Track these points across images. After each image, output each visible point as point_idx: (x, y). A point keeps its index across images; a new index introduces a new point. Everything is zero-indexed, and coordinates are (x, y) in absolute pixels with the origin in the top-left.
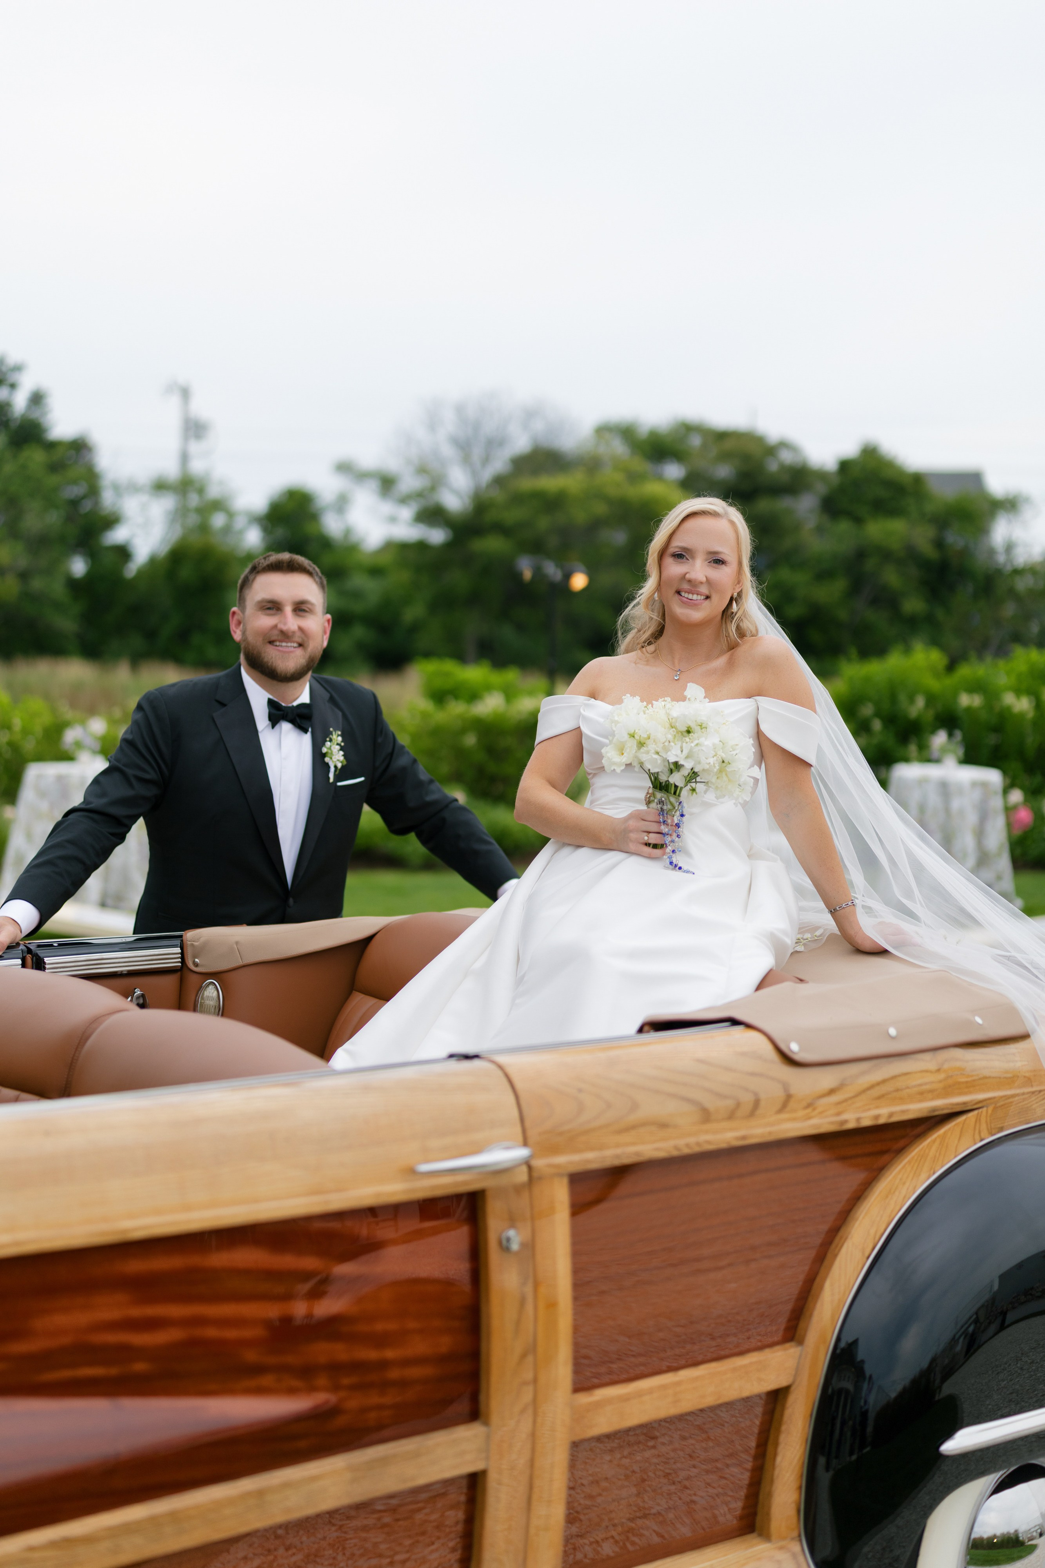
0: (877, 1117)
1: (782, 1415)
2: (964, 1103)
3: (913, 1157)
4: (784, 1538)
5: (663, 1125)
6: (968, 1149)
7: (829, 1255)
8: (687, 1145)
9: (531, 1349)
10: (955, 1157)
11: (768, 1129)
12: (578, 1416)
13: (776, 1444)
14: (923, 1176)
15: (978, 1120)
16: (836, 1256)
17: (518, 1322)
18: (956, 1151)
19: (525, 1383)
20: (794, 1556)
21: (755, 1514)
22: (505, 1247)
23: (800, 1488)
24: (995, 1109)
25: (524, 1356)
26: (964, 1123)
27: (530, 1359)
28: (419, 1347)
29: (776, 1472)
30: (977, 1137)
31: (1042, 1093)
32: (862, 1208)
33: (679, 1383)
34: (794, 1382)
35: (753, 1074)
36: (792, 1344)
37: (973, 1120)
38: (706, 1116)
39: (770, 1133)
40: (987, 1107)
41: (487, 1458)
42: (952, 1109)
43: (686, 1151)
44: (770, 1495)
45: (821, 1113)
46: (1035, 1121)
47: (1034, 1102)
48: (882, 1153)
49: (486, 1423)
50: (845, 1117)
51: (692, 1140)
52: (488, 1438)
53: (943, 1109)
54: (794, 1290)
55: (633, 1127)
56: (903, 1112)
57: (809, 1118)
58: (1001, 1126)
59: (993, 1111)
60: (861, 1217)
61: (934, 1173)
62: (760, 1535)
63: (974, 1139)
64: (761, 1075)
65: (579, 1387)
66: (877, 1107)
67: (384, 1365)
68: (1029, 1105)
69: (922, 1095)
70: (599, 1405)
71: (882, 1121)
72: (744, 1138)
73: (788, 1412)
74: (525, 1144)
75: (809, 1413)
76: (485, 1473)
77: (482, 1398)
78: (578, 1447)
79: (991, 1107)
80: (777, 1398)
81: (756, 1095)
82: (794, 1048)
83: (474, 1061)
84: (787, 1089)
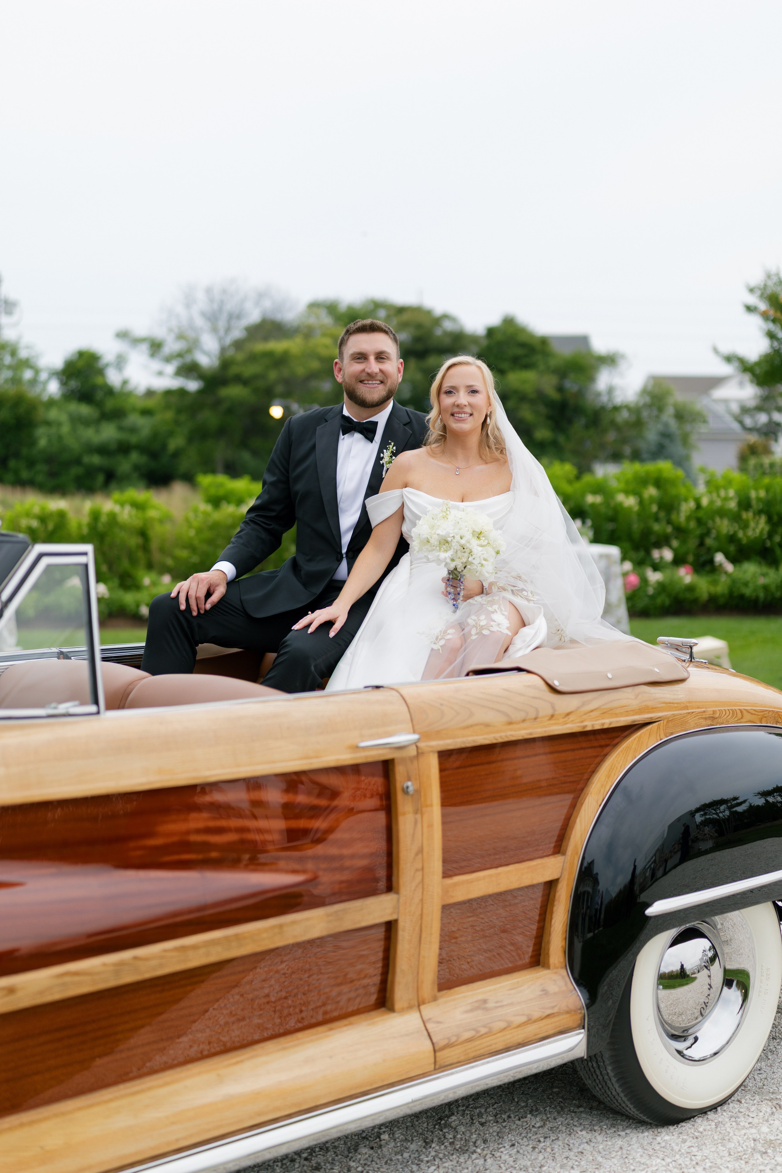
0: (603, 724)
1: (554, 896)
2: (652, 718)
3: (623, 748)
4: (557, 968)
5: (487, 725)
6: (653, 744)
7: (578, 804)
8: (501, 737)
9: (421, 851)
10: (647, 749)
11: (544, 729)
12: (446, 891)
13: (552, 913)
14: (629, 758)
15: (659, 727)
16: (582, 804)
17: (413, 836)
18: (647, 745)
19: (417, 870)
20: (563, 977)
21: (540, 955)
22: (405, 791)
23: (566, 938)
24: (668, 721)
25: (417, 854)
26: (651, 730)
27: (420, 856)
28: (360, 848)
29: (552, 929)
30: (659, 738)
31: (694, 714)
32: (595, 778)
33: (499, 874)
34: (561, 876)
35: (534, 698)
36: (559, 855)
37: (656, 728)
38: (510, 721)
39: (545, 731)
40: (664, 720)
41: (398, 913)
42: (644, 721)
44: (549, 942)
45: (573, 721)
46: (690, 730)
47: (690, 719)
48: (605, 746)
49: (397, 892)
50: (585, 723)
51: (503, 734)
52: (398, 900)
53: (639, 721)
54: (559, 825)
55: (471, 726)
56: (617, 722)
57: (566, 724)
58: (671, 731)
59: (666, 723)
60: (595, 782)
61: (635, 758)
62: (543, 966)
63: (657, 739)
64: (539, 698)
65: (446, 875)
66: (603, 719)
67: (341, 857)
68: (687, 720)
69: (627, 713)
70: (456, 884)
71: (606, 726)
72: (531, 734)
73: (557, 895)
74: (414, 732)
75: (569, 895)
76: (396, 921)
77: (394, 879)
78: (446, 908)
79: (665, 721)
80: (551, 885)
81: (537, 710)
82: (556, 683)
83: (381, 689)
84: (553, 707)
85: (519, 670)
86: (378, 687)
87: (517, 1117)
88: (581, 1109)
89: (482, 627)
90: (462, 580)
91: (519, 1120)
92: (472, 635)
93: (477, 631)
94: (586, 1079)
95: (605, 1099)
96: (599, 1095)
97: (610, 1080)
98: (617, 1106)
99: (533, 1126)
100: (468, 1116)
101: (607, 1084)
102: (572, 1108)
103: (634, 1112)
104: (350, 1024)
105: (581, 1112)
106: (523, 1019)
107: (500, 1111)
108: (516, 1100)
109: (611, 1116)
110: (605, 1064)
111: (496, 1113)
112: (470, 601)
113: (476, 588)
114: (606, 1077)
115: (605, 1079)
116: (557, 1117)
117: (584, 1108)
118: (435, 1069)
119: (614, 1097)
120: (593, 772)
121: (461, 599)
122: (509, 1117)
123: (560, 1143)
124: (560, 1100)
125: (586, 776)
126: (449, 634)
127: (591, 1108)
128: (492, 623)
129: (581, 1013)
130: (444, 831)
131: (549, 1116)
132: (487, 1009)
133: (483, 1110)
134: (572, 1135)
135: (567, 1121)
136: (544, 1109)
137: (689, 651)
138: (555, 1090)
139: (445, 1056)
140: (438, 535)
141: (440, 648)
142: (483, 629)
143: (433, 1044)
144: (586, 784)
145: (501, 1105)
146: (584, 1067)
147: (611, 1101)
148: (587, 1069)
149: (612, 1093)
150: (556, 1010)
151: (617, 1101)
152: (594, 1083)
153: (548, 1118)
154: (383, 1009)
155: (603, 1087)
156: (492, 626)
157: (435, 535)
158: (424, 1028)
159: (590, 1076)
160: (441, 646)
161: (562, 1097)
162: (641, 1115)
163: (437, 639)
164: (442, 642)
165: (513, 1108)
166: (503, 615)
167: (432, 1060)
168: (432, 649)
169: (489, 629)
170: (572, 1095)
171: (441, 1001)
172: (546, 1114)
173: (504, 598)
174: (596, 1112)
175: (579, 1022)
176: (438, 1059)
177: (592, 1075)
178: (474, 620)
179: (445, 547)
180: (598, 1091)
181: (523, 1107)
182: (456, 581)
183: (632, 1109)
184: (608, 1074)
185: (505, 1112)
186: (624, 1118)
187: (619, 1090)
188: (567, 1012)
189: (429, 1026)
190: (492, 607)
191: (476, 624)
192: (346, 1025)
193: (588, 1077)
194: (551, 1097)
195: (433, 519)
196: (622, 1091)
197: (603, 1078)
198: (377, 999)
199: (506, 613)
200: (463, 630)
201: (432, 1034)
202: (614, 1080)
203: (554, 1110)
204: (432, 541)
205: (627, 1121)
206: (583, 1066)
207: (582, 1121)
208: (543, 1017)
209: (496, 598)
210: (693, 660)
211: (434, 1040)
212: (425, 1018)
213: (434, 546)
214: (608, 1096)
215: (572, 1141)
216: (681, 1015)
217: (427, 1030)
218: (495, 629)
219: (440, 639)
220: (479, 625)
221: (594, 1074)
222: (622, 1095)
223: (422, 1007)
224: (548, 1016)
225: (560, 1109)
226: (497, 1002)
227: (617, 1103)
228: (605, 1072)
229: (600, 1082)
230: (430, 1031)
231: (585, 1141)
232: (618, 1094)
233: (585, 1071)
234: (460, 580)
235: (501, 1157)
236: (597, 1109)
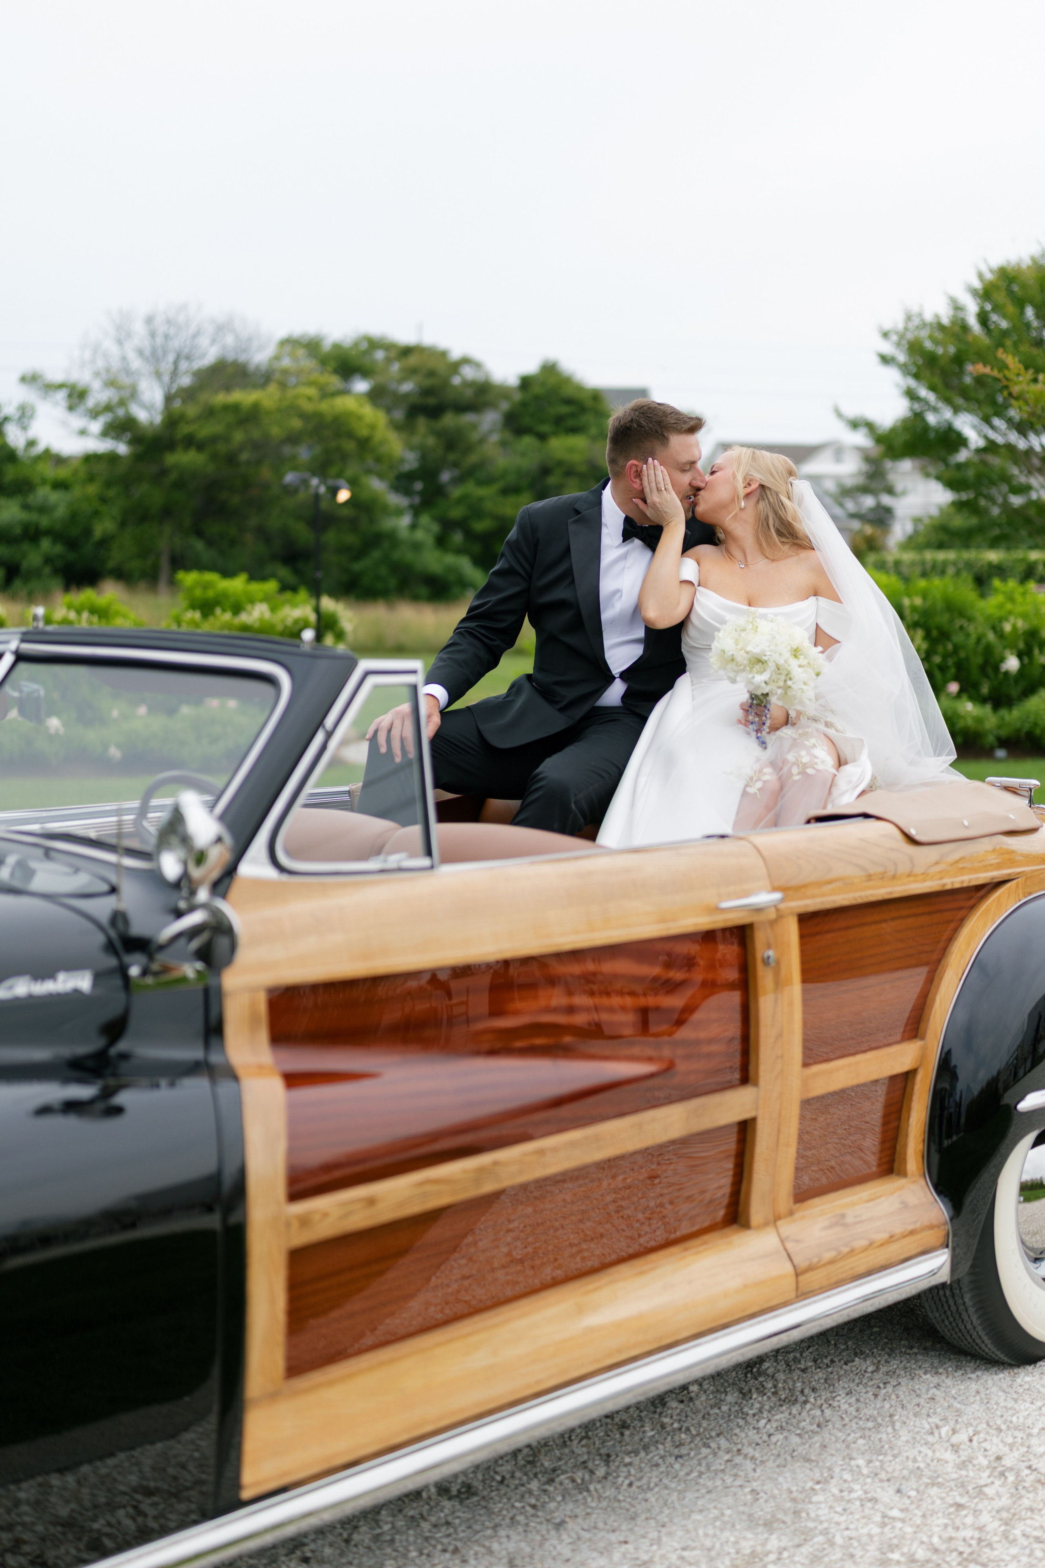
0: (962, 882)
1: (912, 1090)
2: (1010, 874)
3: (983, 911)
4: (915, 1177)
5: (846, 882)
6: (1011, 908)
7: (936, 979)
8: (861, 897)
9: (780, 1035)
10: (1006, 912)
11: (902, 888)
12: (805, 1083)
13: (910, 1110)
14: (990, 922)
15: (1017, 887)
16: (941, 979)
17: (774, 1017)
18: (1007, 907)
19: (777, 1058)
20: (922, 1187)
21: (894, 1160)
22: (766, 961)
23: (924, 1141)
24: (1027, 879)
25: (777, 1038)
26: (1009, 889)
27: (780, 1041)
28: (717, 1031)
29: (909, 1129)
30: (1018, 899)
32: (954, 946)
34: (919, 1066)
35: (892, 850)
36: (917, 1040)
37: (1014, 887)
38: (869, 877)
39: (905, 891)
40: (1022, 877)
41: (757, 1109)
42: (1002, 878)
43: (860, 901)
44: (904, 1146)
45: (931, 878)
48: (961, 908)
49: (756, 1084)
50: (945, 881)
51: (862, 894)
52: (757, 1094)
53: (998, 878)
55: (830, 883)
56: (976, 878)
57: (925, 882)
58: (1031, 891)
59: (1024, 881)
60: (955, 952)
61: (995, 923)
62: (899, 1175)
63: (1016, 901)
64: (896, 850)
65: (806, 1063)
66: (962, 875)
67: (697, 1042)
69: (986, 868)
70: (815, 1075)
71: (965, 885)
72: (891, 893)
73: (914, 1089)
74: (775, 890)
75: (928, 1088)
76: (754, 1120)
77: (751, 1068)
78: (806, 1103)
79: (1024, 878)
80: (908, 1077)
81: (895, 864)
82: (913, 832)
83: (726, 840)
84: (911, 860)
85: (866, 816)
86: (723, 837)
87: (842, 1362)
88: (915, 1350)
89: (805, 766)
90: (768, 706)
91: (846, 1364)
92: (792, 775)
93: (799, 769)
94: (932, 1312)
95: (954, 1335)
96: (946, 1330)
97: (967, 1311)
98: (969, 1343)
99: (865, 1371)
100: (783, 1362)
101: (962, 1316)
102: (903, 1350)
103: (990, 1349)
104: (705, 1243)
105: (916, 1354)
106: (884, 1236)
107: (818, 1355)
108: (833, 1342)
109: (952, 1357)
110: (962, 1291)
111: (814, 1357)
112: (778, 733)
113: (781, 717)
114: (961, 1307)
115: (959, 1310)
116: (889, 1360)
117: (918, 1349)
118: (797, 1297)
119: (968, 1332)
120: (950, 940)
121: (768, 730)
122: (832, 1361)
123: (904, 1388)
124: (886, 1340)
125: (941, 945)
126: (765, 774)
127: (925, 1349)
128: (816, 760)
129: (945, 1229)
130: (804, 1012)
131: (879, 1359)
132: (845, 1225)
133: (798, 1355)
134: (916, 1380)
135: (903, 1364)
136: (870, 1351)
137: (1027, 794)
138: (876, 1329)
139: (812, 1279)
140: (747, 653)
141: (757, 791)
142: (807, 768)
143: (794, 1266)
144: (944, 954)
145: (817, 1349)
146: (933, 1297)
147: (962, 1337)
148: (936, 1299)
149: (965, 1327)
150: (918, 1225)
151: (971, 1336)
152: (943, 1316)
153: (879, 1361)
154: (735, 1227)
155: (955, 1320)
156: (817, 764)
157: (743, 651)
158: (782, 1248)
159: (940, 1307)
160: (759, 790)
161: (886, 1337)
162: (998, 1353)
163: (751, 779)
164: (759, 785)
165: (833, 1351)
166: (823, 749)
167: (794, 1287)
168: (745, 793)
169: (814, 768)
170: (897, 1334)
171: (797, 1215)
172: (875, 1357)
173: (817, 730)
174: (933, 1353)
175: (943, 1240)
176: (800, 1285)
177: (942, 1306)
178: (794, 756)
179: (757, 667)
180: (946, 1326)
181: (843, 1350)
182: (759, 708)
183: (989, 1346)
184: (964, 1303)
185: (826, 1357)
186: (969, 1358)
187: (976, 1322)
188: (931, 1227)
189: (789, 1245)
190: (808, 741)
191: (797, 760)
192: (701, 1245)
193: (935, 1309)
194: (872, 1337)
195: (736, 630)
196: (980, 1324)
197: (957, 1309)
198: (726, 1215)
199: (826, 748)
200: (781, 769)
201: (792, 1255)
202: (971, 1310)
203: (883, 1353)
204: (739, 659)
205: (973, 1361)
206: (931, 1296)
207: (920, 1363)
208: (905, 1234)
209: (810, 730)
210: (1032, 806)
211: (796, 1261)
212: (784, 1235)
213: (740, 665)
214: (960, 1330)
215: (917, 1387)
216: (1035, 1234)
217: (786, 1250)
218: (820, 767)
219: (756, 781)
220: (801, 763)
221: (945, 1305)
222: (979, 1328)
223: (779, 1223)
224: (912, 1233)
225: (889, 1351)
226: (856, 1217)
227: (969, 1340)
228: (961, 1301)
229: (952, 1314)
230: (790, 1251)
231: (932, 1385)
232: (974, 1328)
233: (933, 1302)
234: (765, 707)
235: (839, 1407)
236: (933, 1350)
